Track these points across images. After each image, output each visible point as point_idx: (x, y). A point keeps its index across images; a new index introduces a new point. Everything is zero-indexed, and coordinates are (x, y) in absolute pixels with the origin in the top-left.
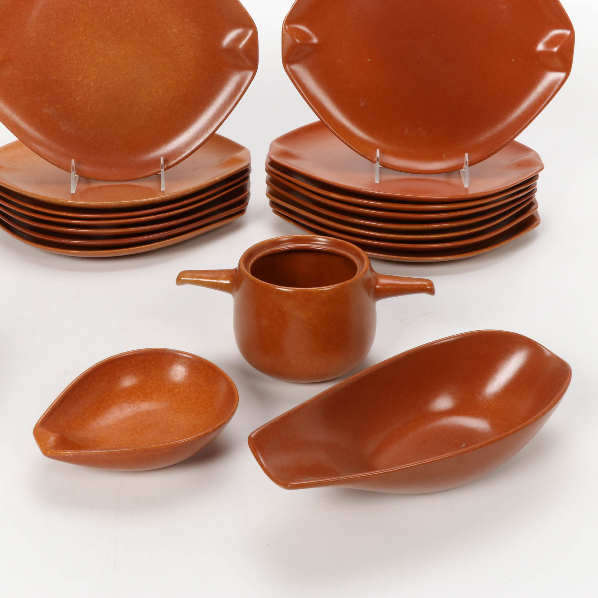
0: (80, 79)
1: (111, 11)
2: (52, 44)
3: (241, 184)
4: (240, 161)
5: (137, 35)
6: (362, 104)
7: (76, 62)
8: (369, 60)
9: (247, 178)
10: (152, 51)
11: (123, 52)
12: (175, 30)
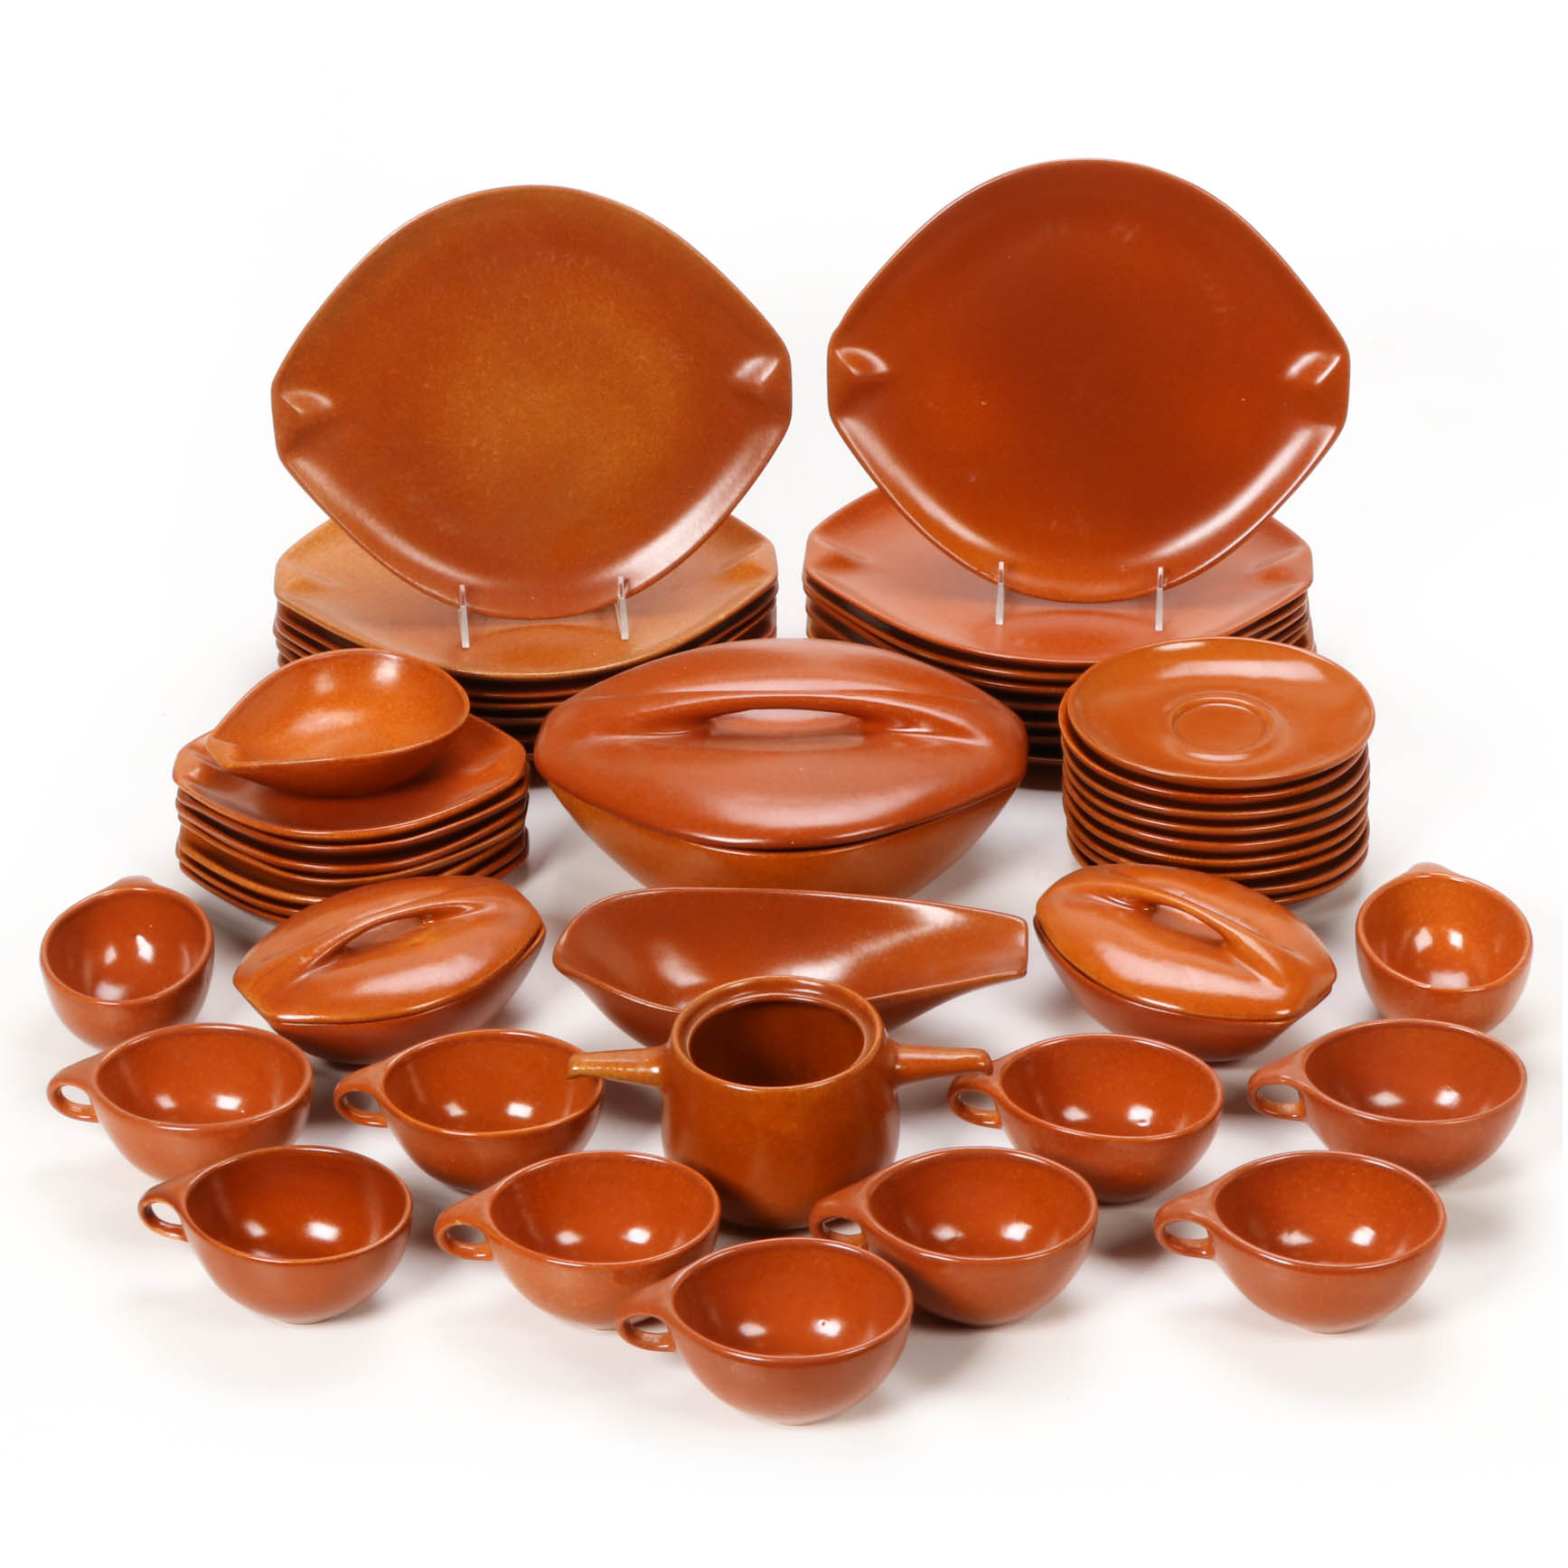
0: (474, 443)
1: (532, 328)
2: (427, 385)
3: (762, 618)
4: (758, 572)
5: (576, 367)
6: (973, 479)
7: (468, 414)
8: (983, 403)
9: (772, 603)
10: (603, 393)
11: (552, 397)
12: (643, 358)
